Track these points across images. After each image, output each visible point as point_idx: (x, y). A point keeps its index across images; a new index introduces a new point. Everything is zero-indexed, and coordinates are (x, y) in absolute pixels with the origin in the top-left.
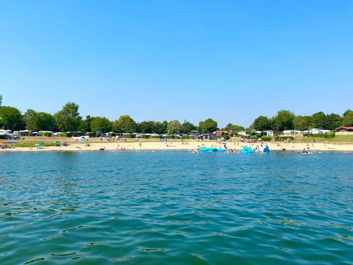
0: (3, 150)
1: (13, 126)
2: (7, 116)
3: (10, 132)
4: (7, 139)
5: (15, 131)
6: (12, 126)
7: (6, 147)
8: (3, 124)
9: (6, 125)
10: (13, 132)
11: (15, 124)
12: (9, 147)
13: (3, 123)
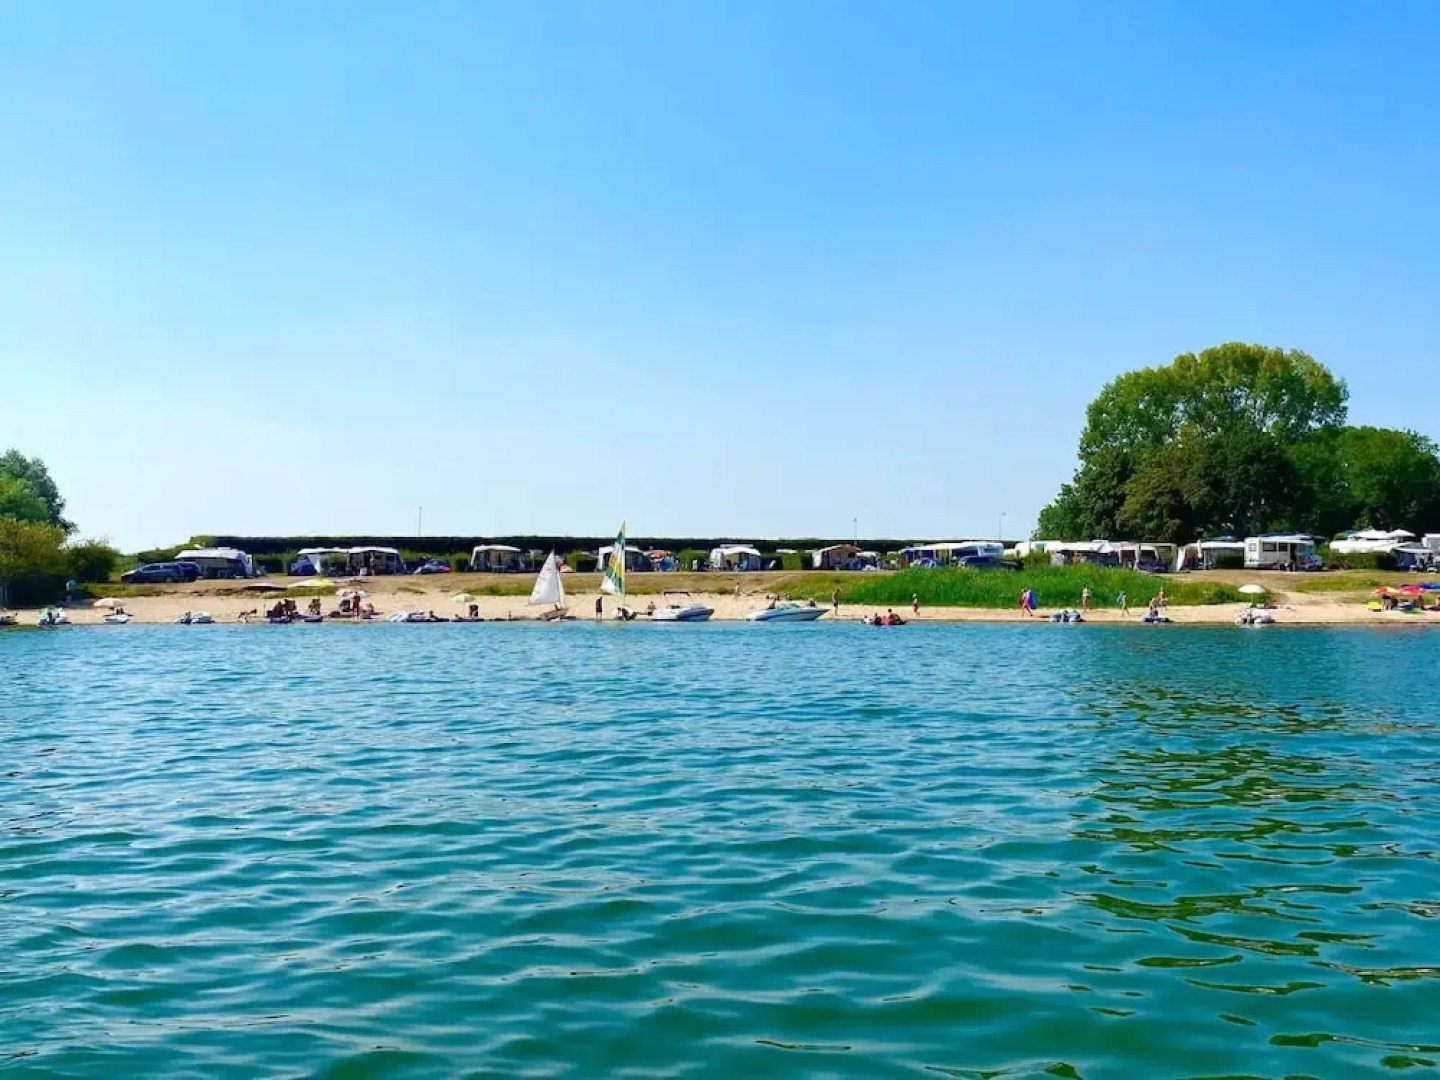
0: (1410, 617)
1: (1407, 513)
2: (1377, 470)
3: (1406, 539)
4: (1406, 569)
5: (1429, 536)
6: (1402, 511)
7: (1418, 604)
8: (1362, 505)
9: (1373, 511)
10: (1417, 539)
11: (1413, 504)
12: (1430, 606)
13: (1363, 501)
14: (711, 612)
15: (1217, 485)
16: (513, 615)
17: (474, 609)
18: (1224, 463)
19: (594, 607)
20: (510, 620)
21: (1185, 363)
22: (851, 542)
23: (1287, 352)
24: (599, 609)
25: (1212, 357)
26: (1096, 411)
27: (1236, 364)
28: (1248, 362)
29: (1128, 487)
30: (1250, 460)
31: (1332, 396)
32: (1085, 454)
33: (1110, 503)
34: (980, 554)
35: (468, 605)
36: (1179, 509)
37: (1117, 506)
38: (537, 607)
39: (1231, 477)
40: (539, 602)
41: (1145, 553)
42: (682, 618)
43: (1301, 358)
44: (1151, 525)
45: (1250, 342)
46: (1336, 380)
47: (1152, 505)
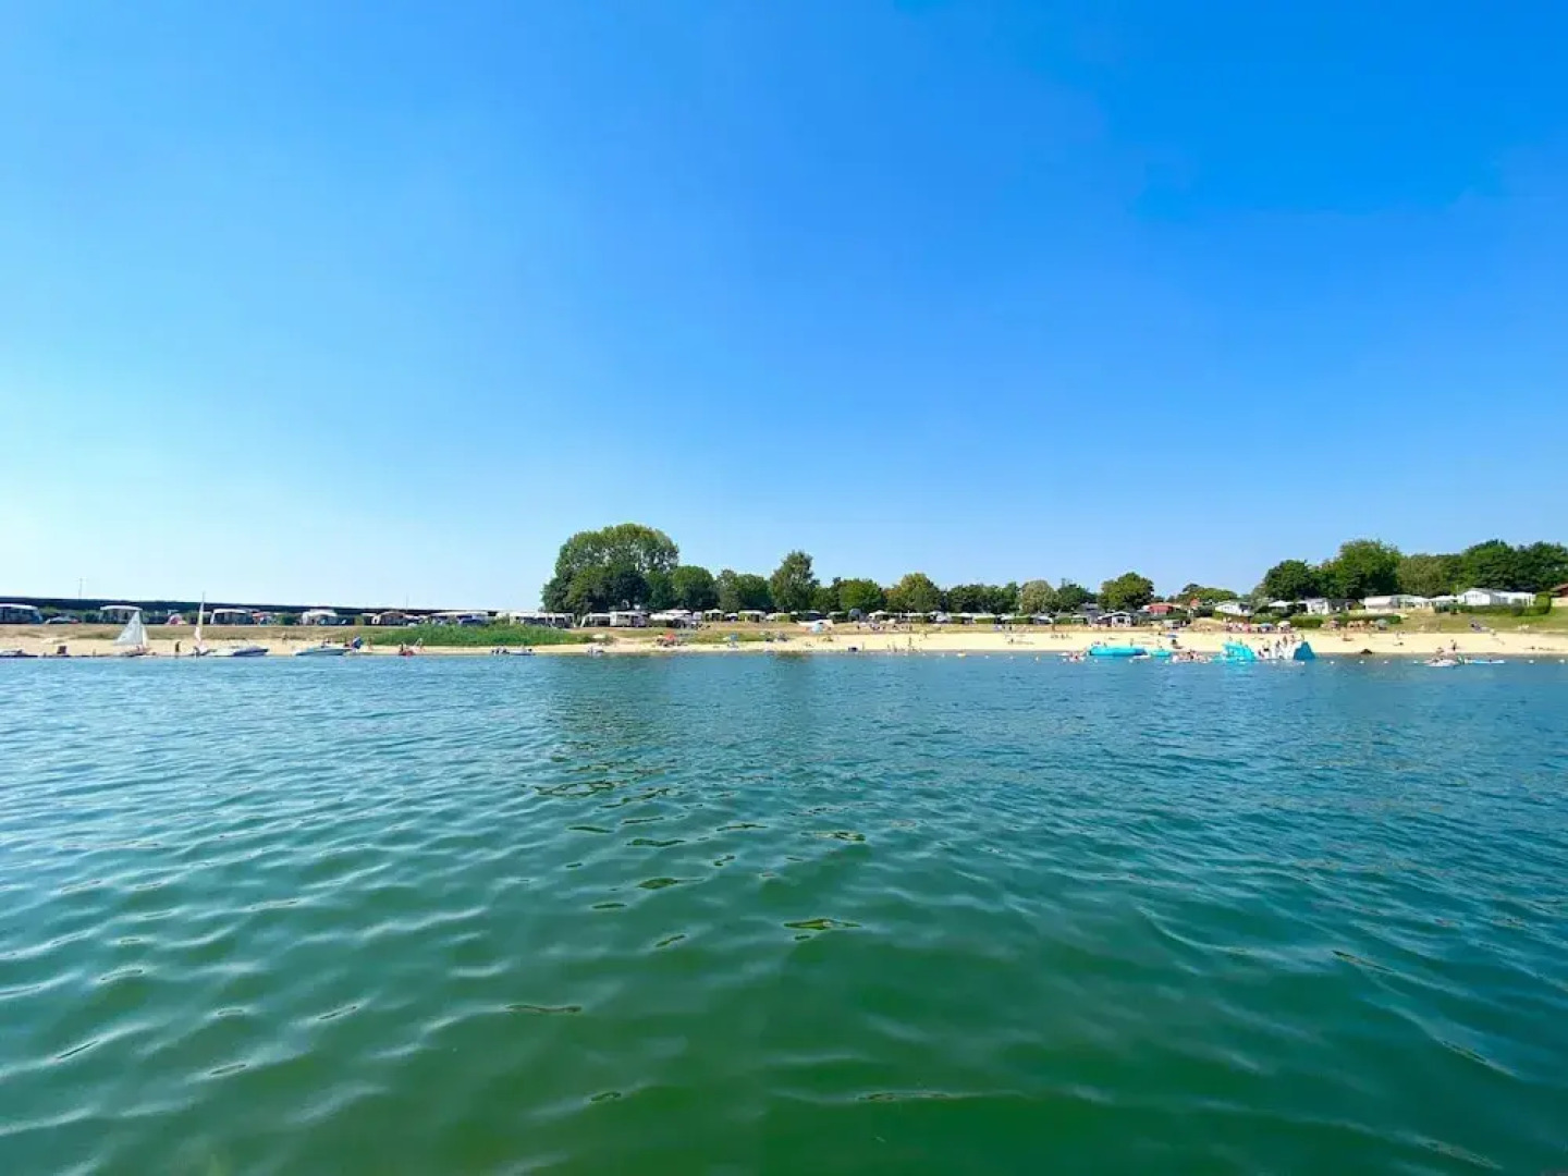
0: (666, 650)
2: (689, 585)
3: (687, 614)
4: (679, 627)
5: (696, 613)
6: (693, 602)
7: (673, 643)
10: (692, 614)
12: (678, 644)
14: (266, 651)
15: (608, 588)
16: (98, 653)
17: (62, 650)
18: (611, 578)
19: (174, 648)
20: (94, 656)
21: (607, 530)
22: (401, 611)
23: (653, 530)
24: (177, 649)
25: (619, 529)
26: (565, 550)
27: (630, 533)
28: (635, 532)
29: (570, 586)
30: (623, 576)
31: (673, 552)
32: (557, 570)
33: (562, 594)
34: (474, 618)
35: (57, 646)
36: (591, 599)
37: (564, 596)
38: (120, 647)
39: (613, 584)
40: (123, 644)
41: (557, 619)
42: (236, 655)
43: (660, 533)
44: (578, 606)
45: (637, 524)
46: (674, 543)
47: (579, 596)
